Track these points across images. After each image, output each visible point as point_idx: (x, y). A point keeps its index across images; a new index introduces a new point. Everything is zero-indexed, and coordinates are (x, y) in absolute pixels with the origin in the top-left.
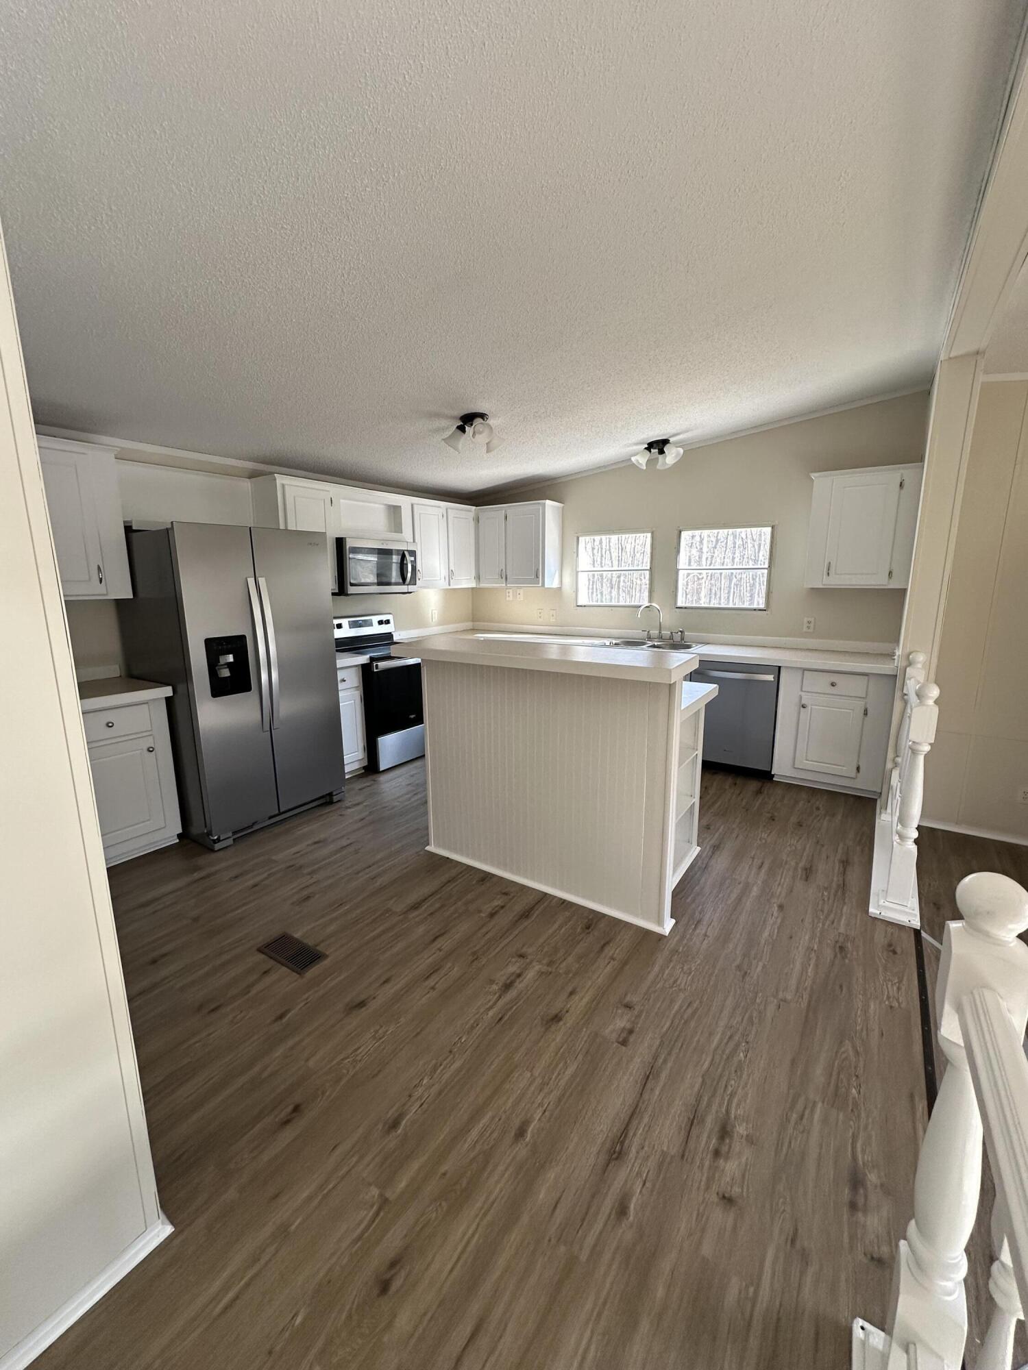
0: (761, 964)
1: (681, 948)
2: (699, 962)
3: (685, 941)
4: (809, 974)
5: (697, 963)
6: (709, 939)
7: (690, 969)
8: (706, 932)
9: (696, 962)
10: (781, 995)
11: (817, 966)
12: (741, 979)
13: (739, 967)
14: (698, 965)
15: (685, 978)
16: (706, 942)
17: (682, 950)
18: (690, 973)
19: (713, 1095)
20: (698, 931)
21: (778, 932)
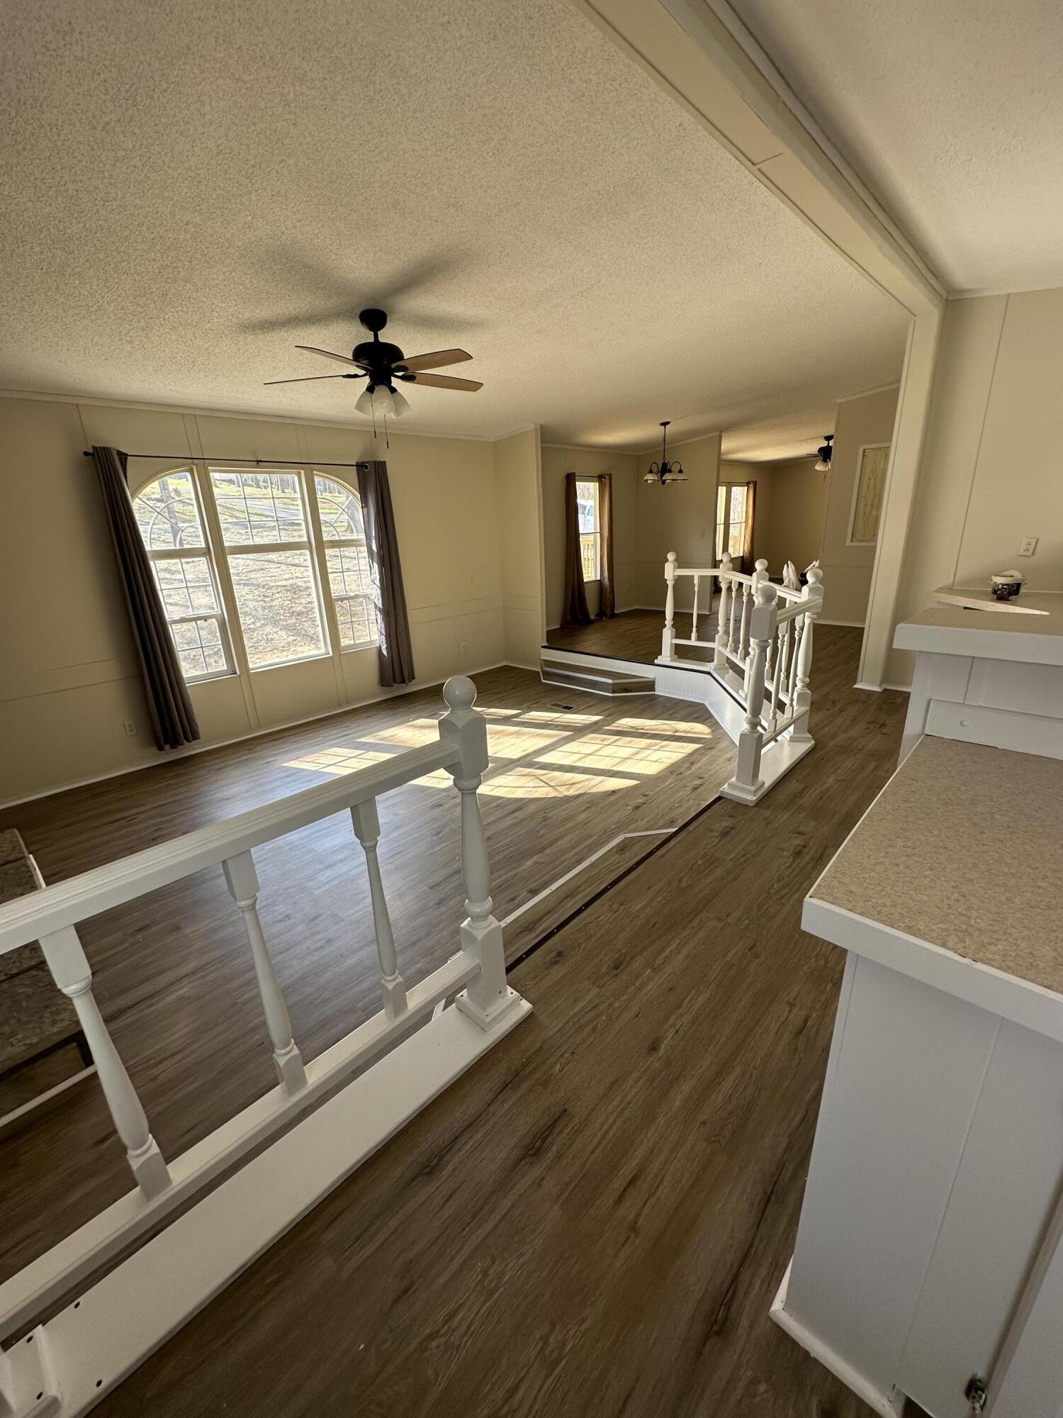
0: (728, 958)
1: (828, 988)
2: (805, 968)
3: (823, 998)
4: (678, 941)
5: (808, 966)
6: (786, 999)
7: (816, 960)
8: (790, 1011)
9: (809, 968)
10: (721, 925)
11: (662, 950)
12: (758, 944)
13: (757, 956)
14: (806, 964)
15: (823, 950)
16: (793, 994)
17: (827, 985)
18: (817, 955)
19: (802, 869)
20: (803, 1013)
21: (685, 998)
